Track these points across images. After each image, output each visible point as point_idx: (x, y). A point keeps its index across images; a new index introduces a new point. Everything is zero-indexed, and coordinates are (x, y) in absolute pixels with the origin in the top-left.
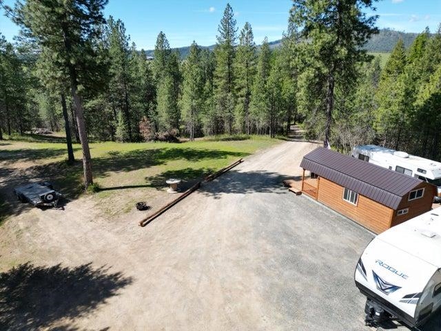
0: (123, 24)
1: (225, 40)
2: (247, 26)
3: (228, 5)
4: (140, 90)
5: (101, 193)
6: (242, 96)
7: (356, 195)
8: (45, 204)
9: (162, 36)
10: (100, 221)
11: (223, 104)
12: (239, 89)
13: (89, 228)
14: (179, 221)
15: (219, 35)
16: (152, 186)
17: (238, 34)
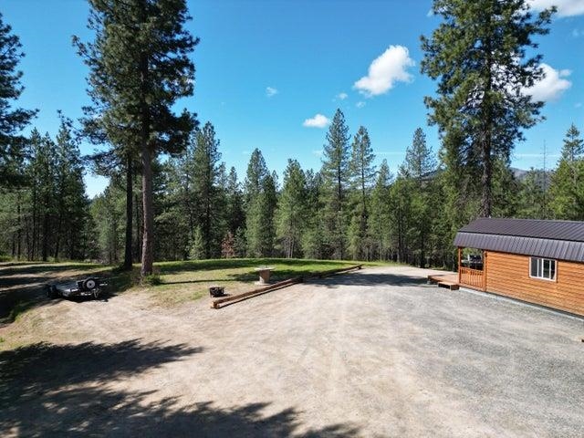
0: (213, 128)
1: (334, 149)
2: (362, 131)
3: (339, 110)
4: (226, 203)
5: (162, 287)
6: (357, 215)
7: (553, 263)
8: (82, 294)
9: (257, 153)
10: (155, 309)
11: (332, 227)
12: (352, 207)
13: (138, 315)
14: (271, 306)
15: (327, 143)
16: (238, 280)
17: (352, 141)
